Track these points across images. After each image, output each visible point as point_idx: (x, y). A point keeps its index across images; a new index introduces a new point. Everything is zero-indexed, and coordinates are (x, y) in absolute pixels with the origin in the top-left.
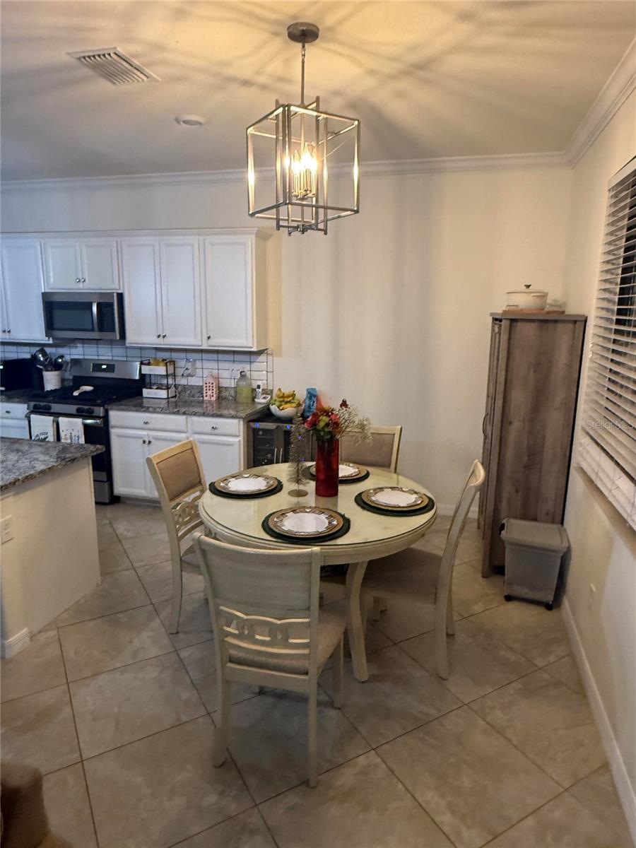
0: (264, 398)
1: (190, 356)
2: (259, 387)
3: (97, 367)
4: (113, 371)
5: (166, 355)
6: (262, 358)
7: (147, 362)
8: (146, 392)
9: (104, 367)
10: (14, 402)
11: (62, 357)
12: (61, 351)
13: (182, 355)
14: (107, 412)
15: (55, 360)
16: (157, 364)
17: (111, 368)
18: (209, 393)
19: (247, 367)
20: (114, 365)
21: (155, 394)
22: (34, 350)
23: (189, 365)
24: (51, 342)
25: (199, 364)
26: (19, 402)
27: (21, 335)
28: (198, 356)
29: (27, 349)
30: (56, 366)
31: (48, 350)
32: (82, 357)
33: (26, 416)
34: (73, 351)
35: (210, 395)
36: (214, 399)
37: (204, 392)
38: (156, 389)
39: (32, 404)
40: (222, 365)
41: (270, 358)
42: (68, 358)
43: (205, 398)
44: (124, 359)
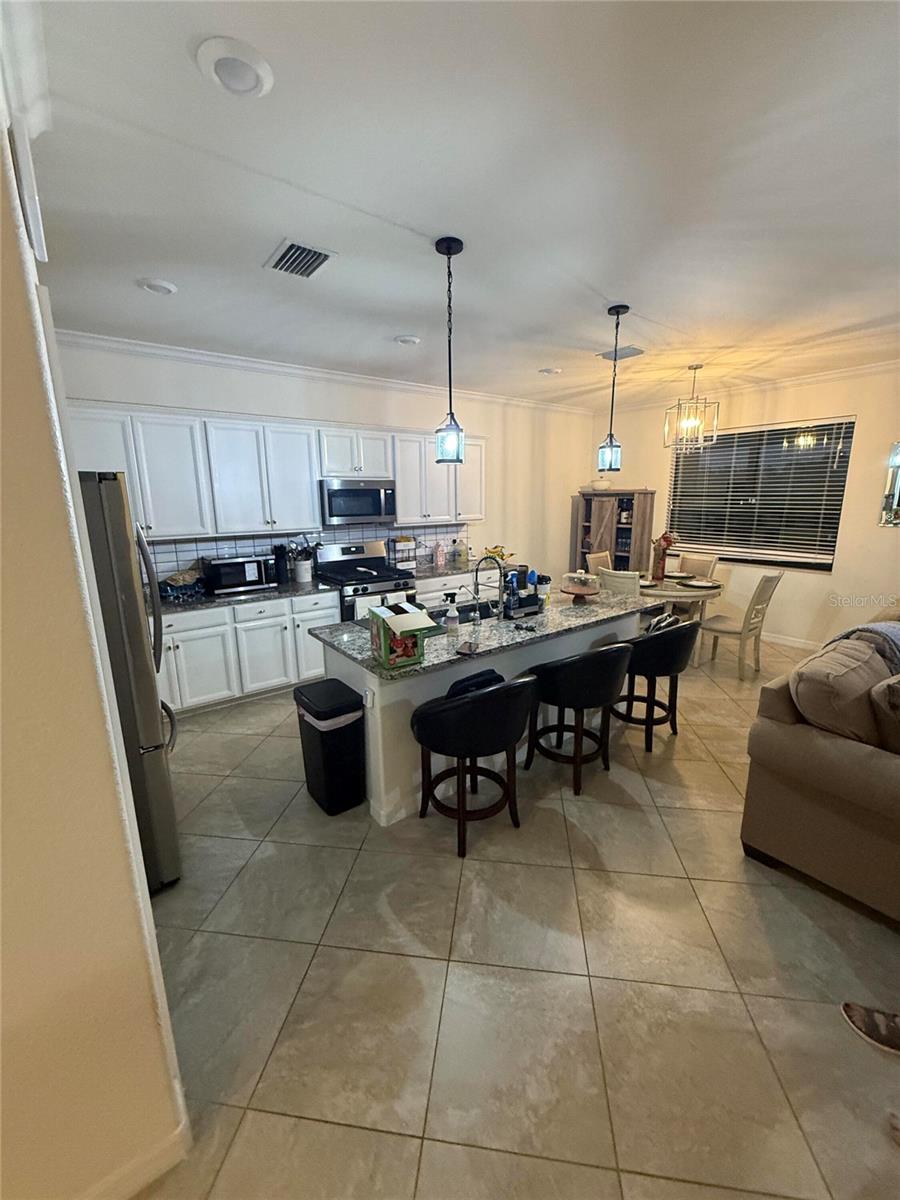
2: (470, 549)
3: (346, 551)
4: (363, 553)
9: (353, 549)
17: (360, 550)
18: (441, 559)
20: (363, 547)
36: (443, 563)
44: (374, 540)
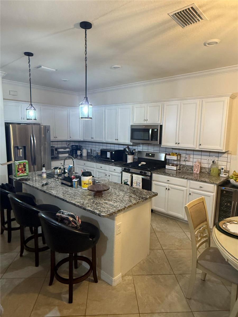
0: (225, 174)
1: (188, 152)
2: (222, 169)
3: (148, 155)
4: (154, 157)
5: (177, 151)
6: (225, 155)
7: (168, 154)
8: (167, 167)
9: (150, 155)
10: (117, 166)
11: (135, 150)
12: (134, 147)
13: (185, 152)
14: (151, 174)
15: (132, 151)
16: (173, 155)
18: (196, 169)
19: (216, 159)
20: (154, 154)
21: (171, 168)
22: (125, 147)
23: (187, 156)
24: (132, 144)
25: (192, 156)
26: (119, 167)
27: (121, 141)
28: (192, 152)
29: (122, 146)
30: (132, 153)
31: (130, 147)
32: (142, 150)
33: (121, 172)
34: (139, 148)
35: (196, 171)
36: (198, 172)
37: (194, 169)
38: (172, 165)
39: (124, 168)
40: (203, 157)
41: (229, 156)
42: (136, 150)
43: (194, 172)
44: (159, 152)
